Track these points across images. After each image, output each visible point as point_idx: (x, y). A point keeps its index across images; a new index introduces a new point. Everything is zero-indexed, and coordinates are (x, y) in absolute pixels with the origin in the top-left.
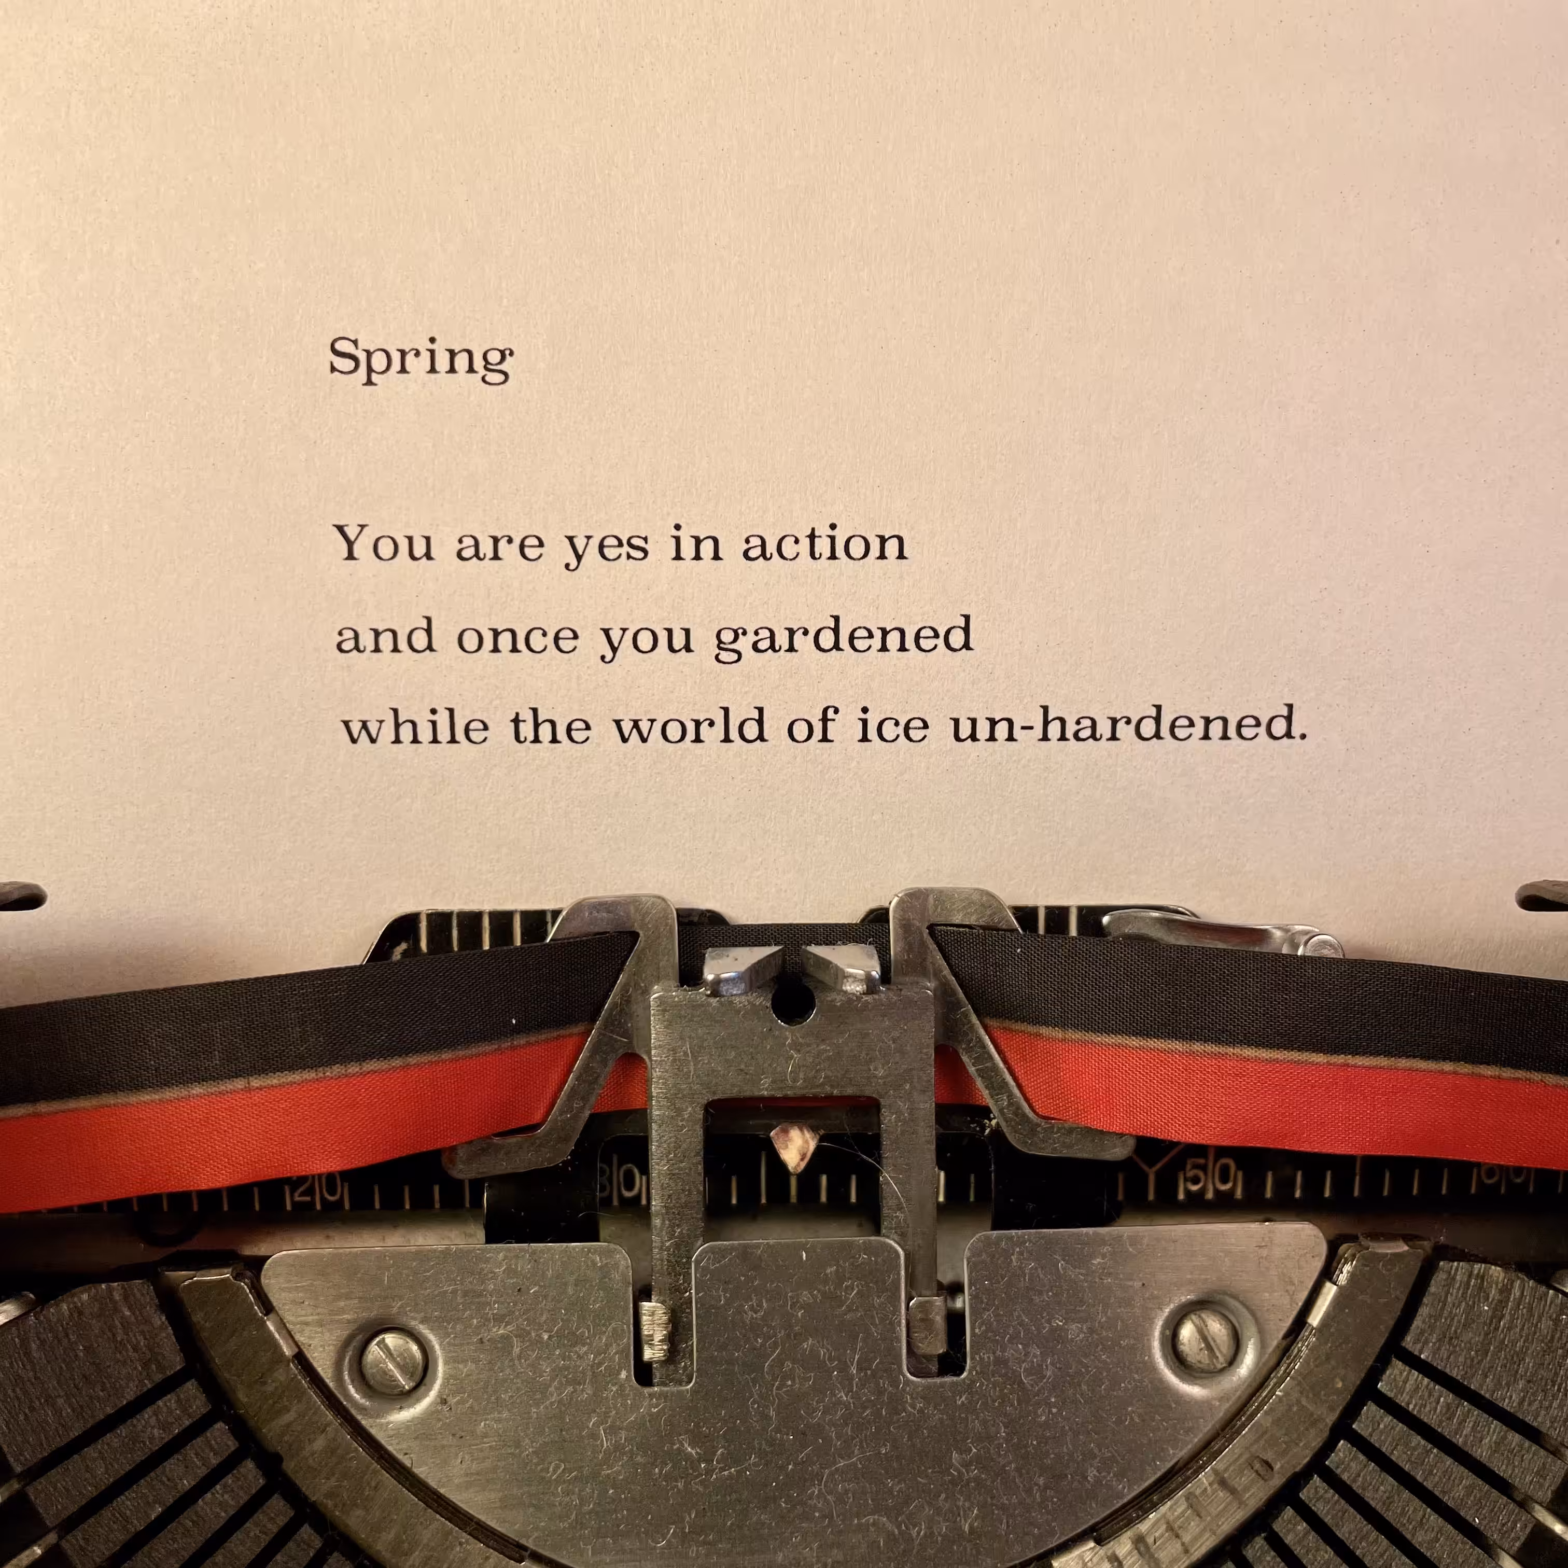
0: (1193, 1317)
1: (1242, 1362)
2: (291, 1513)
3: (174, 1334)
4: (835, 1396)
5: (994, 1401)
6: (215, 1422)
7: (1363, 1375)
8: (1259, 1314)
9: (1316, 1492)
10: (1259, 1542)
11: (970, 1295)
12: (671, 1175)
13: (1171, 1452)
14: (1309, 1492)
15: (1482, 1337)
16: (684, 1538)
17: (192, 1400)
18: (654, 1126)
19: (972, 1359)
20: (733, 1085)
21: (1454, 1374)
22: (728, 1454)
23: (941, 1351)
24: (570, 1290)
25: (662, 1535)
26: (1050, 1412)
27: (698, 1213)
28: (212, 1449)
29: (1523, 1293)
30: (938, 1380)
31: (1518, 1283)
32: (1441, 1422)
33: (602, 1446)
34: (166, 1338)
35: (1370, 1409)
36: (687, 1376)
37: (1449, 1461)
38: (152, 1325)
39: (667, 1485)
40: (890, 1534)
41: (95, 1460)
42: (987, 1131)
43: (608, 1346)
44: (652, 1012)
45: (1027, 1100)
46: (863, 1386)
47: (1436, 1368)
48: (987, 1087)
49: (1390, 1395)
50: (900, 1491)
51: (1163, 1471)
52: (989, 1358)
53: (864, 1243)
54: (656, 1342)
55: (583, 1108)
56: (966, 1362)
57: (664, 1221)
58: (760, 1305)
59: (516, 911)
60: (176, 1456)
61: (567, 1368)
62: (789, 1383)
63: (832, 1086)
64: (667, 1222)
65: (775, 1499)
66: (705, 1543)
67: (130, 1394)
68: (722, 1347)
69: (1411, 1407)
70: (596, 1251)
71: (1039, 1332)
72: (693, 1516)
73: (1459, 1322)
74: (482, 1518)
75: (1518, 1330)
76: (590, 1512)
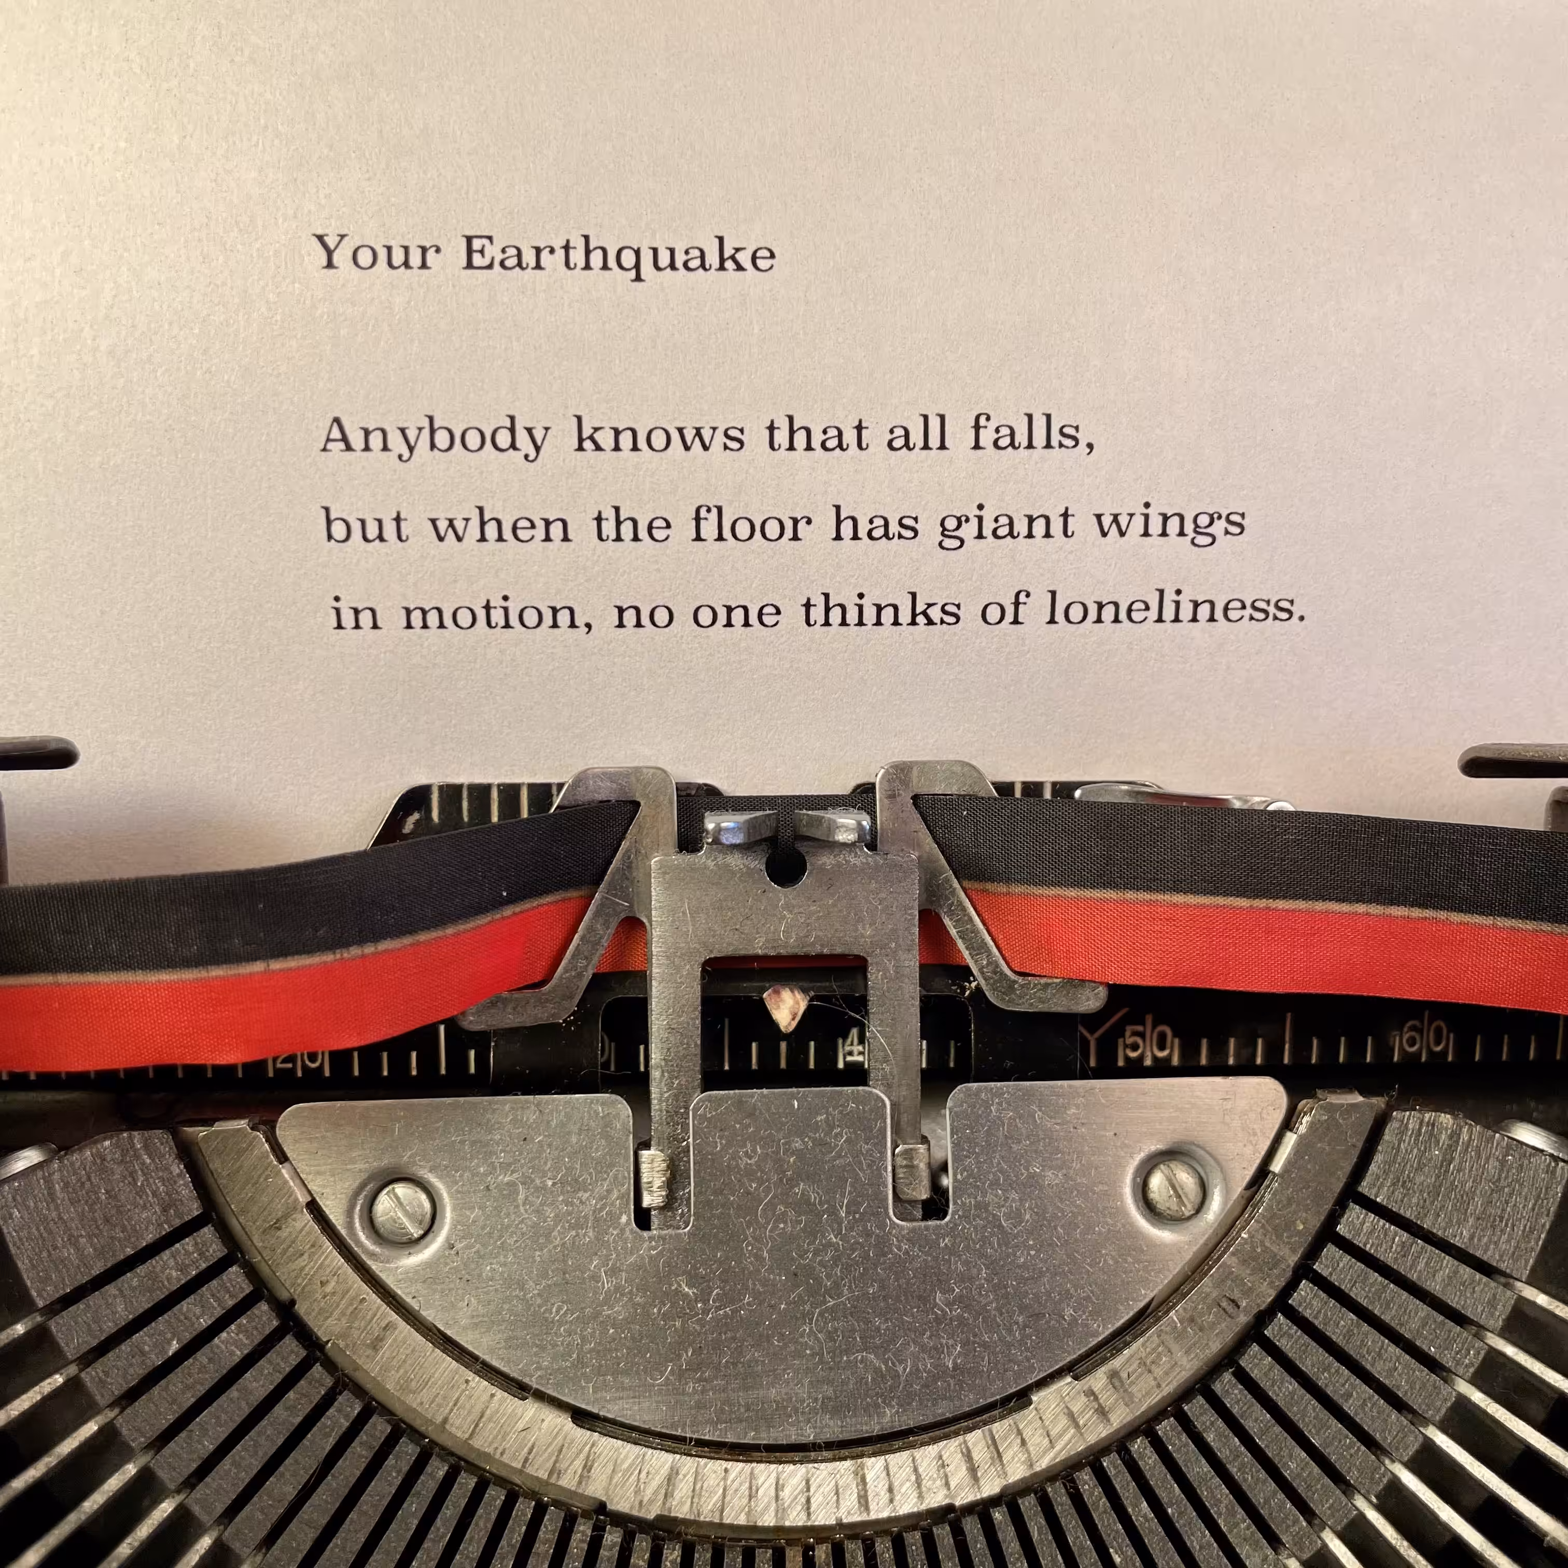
0: (1162, 1166)
1: (1209, 1209)
2: (303, 1353)
3: (192, 1182)
4: (823, 1236)
5: (975, 1243)
6: (231, 1266)
7: (1323, 1218)
8: (1224, 1163)
9: (1280, 1329)
10: (1227, 1376)
11: (953, 1143)
12: (670, 1029)
13: (1143, 1292)
14: (1273, 1329)
15: (1433, 1179)
16: (681, 1374)
17: (208, 1244)
18: (654, 983)
19: (955, 1203)
20: (729, 944)
21: (1408, 1215)
22: (725, 1294)
23: (925, 1196)
24: (574, 1139)
25: (661, 1372)
26: (1029, 1254)
27: (695, 1065)
28: (228, 1291)
29: (1470, 1137)
30: (923, 1224)
31: (1465, 1130)
32: (1396, 1259)
33: (604, 1288)
34: (184, 1185)
35: (1331, 1251)
36: (685, 1222)
37: (1405, 1295)
38: (171, 1173)
39: (666, 1325)
40: (877, 1371)
41: (115, 1297)
42: (967, 993)
43: (609, 1191)
44: (653, 875)
45: (1004, 959)
46: (852, 1229)
47: (1391, 1210)
48: (967, 948)
49: (1348, 1236)
50: (887, 1329)
51: (1136, 1310)
52: (970, 1202)
53: (853, 1092)
54: (654, 1189)
55: (587, 966)
56: (948, 1207)
57: (663, 1072)
58: (754, 1151)
59: (523, 784)
60: (192, 1296)
61: (570, 1214)
62: (782, 1226)
63: (822, 946)
64: (666, 1074)
65: (768, 1339)
66: (700, 1380)
67: (149, 1237)
68: (718, 1192)
69: (1368, 1246)
70: (598, 1101)
71: (1018, 1179)
72: (690, 1354)
73: (1412, 1166)
74: (487, 1358)
75: (1467, 1171)
76: (591, 1351)
